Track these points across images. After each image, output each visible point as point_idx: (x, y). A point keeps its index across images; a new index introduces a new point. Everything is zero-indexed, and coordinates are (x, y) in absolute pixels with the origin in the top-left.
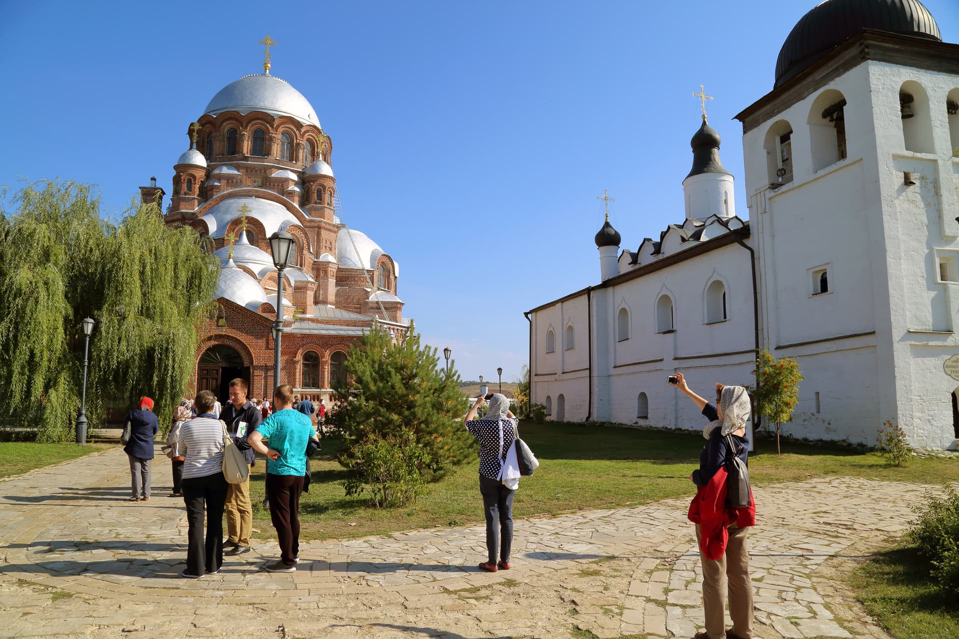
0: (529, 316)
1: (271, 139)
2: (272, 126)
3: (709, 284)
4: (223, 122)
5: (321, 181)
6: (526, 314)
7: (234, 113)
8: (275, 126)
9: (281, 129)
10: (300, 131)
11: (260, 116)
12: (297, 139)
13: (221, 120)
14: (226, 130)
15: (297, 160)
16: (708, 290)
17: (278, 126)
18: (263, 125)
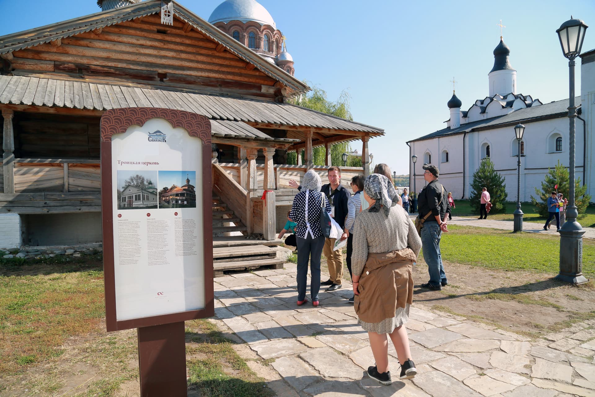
0: (409, 144)
1: (260, 38)
2: (260, 31)
3: (551, 134)
4: (231, 27)
5: (289, 65)
6: (407, 143)
7: (238, 22)
8: (261, 30)
9: (264, 33)
10: (273, 34)
11: (253, 24)
12: (272, 38)
13: (229, 26)
14: (232, 31)
15: (272, 52)
16: (550, 138)
17: (263, 31)
18: (255, 29)
